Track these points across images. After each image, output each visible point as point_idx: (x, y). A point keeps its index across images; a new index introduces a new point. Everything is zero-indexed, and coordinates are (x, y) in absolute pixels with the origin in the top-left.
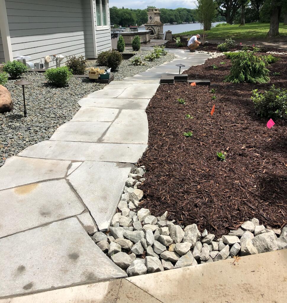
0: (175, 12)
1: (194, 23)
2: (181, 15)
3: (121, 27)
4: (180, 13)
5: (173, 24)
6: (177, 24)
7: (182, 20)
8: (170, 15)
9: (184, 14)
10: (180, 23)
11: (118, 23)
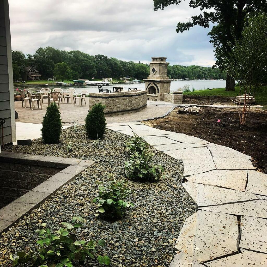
0: (188, 69)
1: (206, 79)
2: (193, 71)
3: (136, 80)
4: (193, 70)
5: (186, 80)
6: (189, 80)
7: (194, 76)
8: (183, 71)
9: (196, 71)
10: (192, 79)
11: (134, 75)
